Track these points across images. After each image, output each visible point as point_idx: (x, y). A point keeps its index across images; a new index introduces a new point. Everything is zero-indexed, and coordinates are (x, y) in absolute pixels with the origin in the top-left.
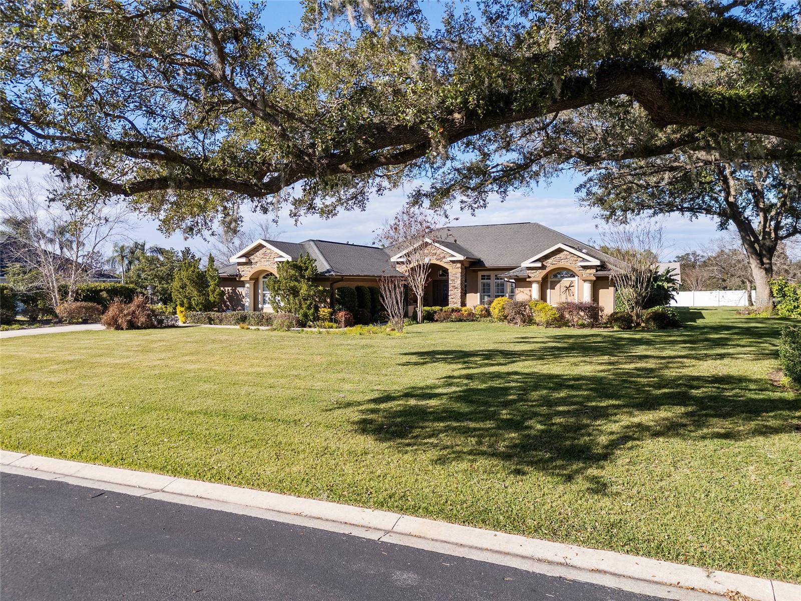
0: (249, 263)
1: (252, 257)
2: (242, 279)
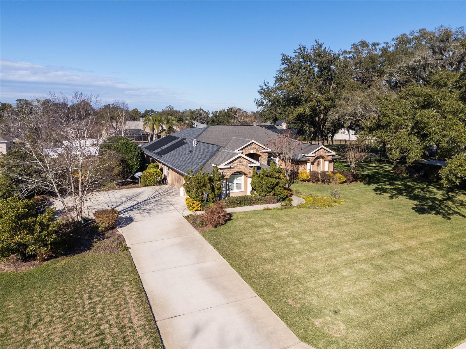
0: (230, 168)
2: (223, 178)
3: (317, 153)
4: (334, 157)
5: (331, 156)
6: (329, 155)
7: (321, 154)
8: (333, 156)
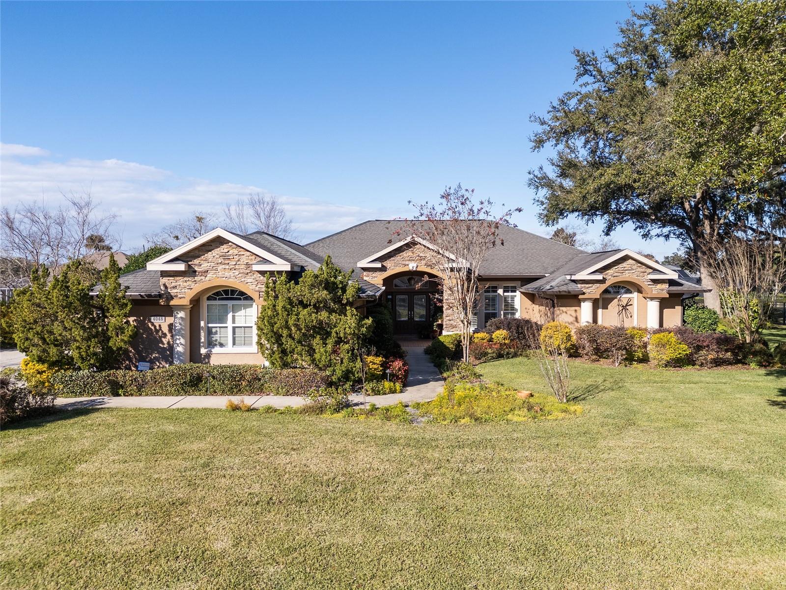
0: (190, 272)
1: (196, 261)
2: (172, 303)
3: (610, 272)
4: (675, 289)
5: (667, 286)
6: (655, 282)
7: (627, 276)
8: (672, 282)
